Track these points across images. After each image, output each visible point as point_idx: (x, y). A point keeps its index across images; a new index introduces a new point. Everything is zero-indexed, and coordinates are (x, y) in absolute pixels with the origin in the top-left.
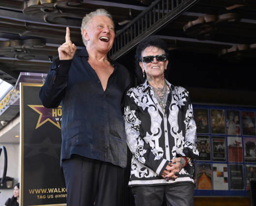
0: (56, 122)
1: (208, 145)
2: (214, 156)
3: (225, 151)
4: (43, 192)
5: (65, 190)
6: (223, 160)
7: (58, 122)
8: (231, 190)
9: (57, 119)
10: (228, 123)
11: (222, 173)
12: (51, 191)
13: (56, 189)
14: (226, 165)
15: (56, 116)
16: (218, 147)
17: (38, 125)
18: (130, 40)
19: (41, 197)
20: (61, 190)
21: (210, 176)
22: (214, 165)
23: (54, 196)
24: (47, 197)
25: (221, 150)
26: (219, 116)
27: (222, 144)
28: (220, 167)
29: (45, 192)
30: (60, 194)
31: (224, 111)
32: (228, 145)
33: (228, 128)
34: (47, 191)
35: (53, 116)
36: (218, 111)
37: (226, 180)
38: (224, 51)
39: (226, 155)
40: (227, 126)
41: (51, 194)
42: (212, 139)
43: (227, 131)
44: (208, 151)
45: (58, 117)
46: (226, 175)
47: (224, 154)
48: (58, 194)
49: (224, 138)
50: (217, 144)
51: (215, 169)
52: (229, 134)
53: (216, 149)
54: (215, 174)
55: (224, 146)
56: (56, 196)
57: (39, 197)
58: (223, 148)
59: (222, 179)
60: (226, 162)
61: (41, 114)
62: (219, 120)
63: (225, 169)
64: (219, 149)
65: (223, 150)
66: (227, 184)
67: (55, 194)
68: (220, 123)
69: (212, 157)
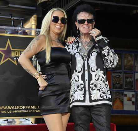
0: (14, 60)
1: (121, 79)
2: (125, 86)
3: (134, 83)
4: (4, 109)
5: (19, 107)
6: (132, 89)
7: (15, 61)
8: (136, 110)
9: (15, 59)
10: (136, 63)
11: (131, 98)
12: (10, 108)
13: (13, 107)
14: (133, 93)
15: (14, 56)
16: (128, 80)
17: (2, 62)
18: (67, 3)
19: (3, 112)
20: (17, 108)
21: (122, 100)
22: (125, 93)
23: (12, 111)
24: (7, 112)
25: (131, 83)
26: (130, 58)
27: (131, 78)
28: (130, 94)
29: (6, 109)
30: (16, 110)
31: (133, 54)
32: (136, 79)
33: (136, 66)
34: (8, 108)
35: (12, 56)
36: (129, 54)
37: (133, 103)
38: (135, 12)
39: (134, 86)
40: (136, 65)
41: (10, 110)
42: (124, 74)
43: (135, 69)
44: (121, 82)
45: (15, 57)
46: (133, 99)
47: (132, 85)
48: (15, 110)
49: (133, 74)
50: (127, 78)
51: (126, 95)
52: (136, 71)
53: (127, 81)
54: (126, 99)
55: (133, 79)
56: (14, 112)
57: (2, 112)
58: (132, 81)
59: (131, 102)
60: (134, 90)
61: (4, 55)
62: (130, 61)
63: (133, 96)
64: (129, 82)
65: (132, 82)
66: (134, 106)
67: (12, 110)
68: (131, 63)
69: (124, 87)
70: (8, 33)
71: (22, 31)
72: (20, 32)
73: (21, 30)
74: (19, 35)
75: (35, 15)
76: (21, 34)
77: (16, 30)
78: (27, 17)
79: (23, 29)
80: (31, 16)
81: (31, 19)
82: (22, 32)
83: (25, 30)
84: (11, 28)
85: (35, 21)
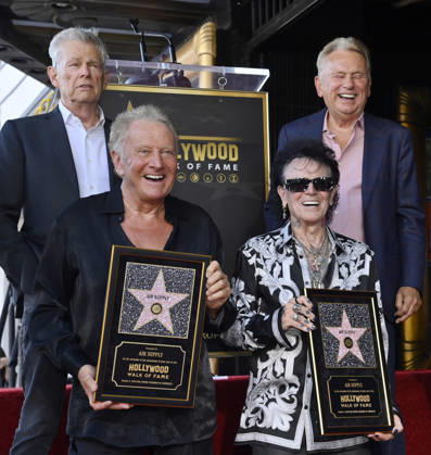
70: (127, 82)
71: (171, 74)
72: (166, 77)
73: (168, 72)
74: (164, 87)
75: (209, 24)
76: (169, 83)
77: (154, 72)
78: (181, 30)
79: (174, 67)
80: (193, 25)
81: (196, 38)
82: (170, 78)
83: (182, 72)
84: (135, 64)
85: (210, 43)
